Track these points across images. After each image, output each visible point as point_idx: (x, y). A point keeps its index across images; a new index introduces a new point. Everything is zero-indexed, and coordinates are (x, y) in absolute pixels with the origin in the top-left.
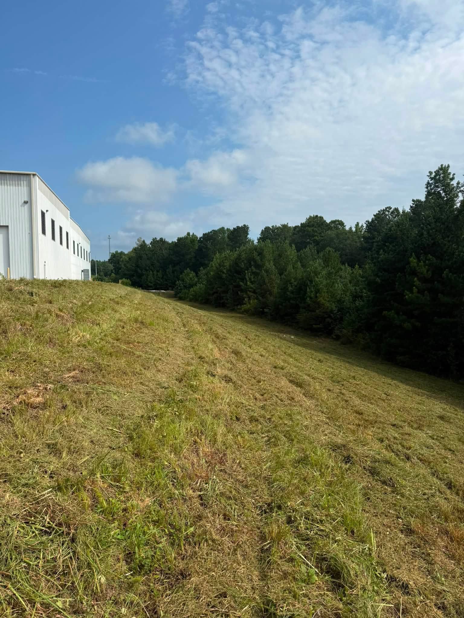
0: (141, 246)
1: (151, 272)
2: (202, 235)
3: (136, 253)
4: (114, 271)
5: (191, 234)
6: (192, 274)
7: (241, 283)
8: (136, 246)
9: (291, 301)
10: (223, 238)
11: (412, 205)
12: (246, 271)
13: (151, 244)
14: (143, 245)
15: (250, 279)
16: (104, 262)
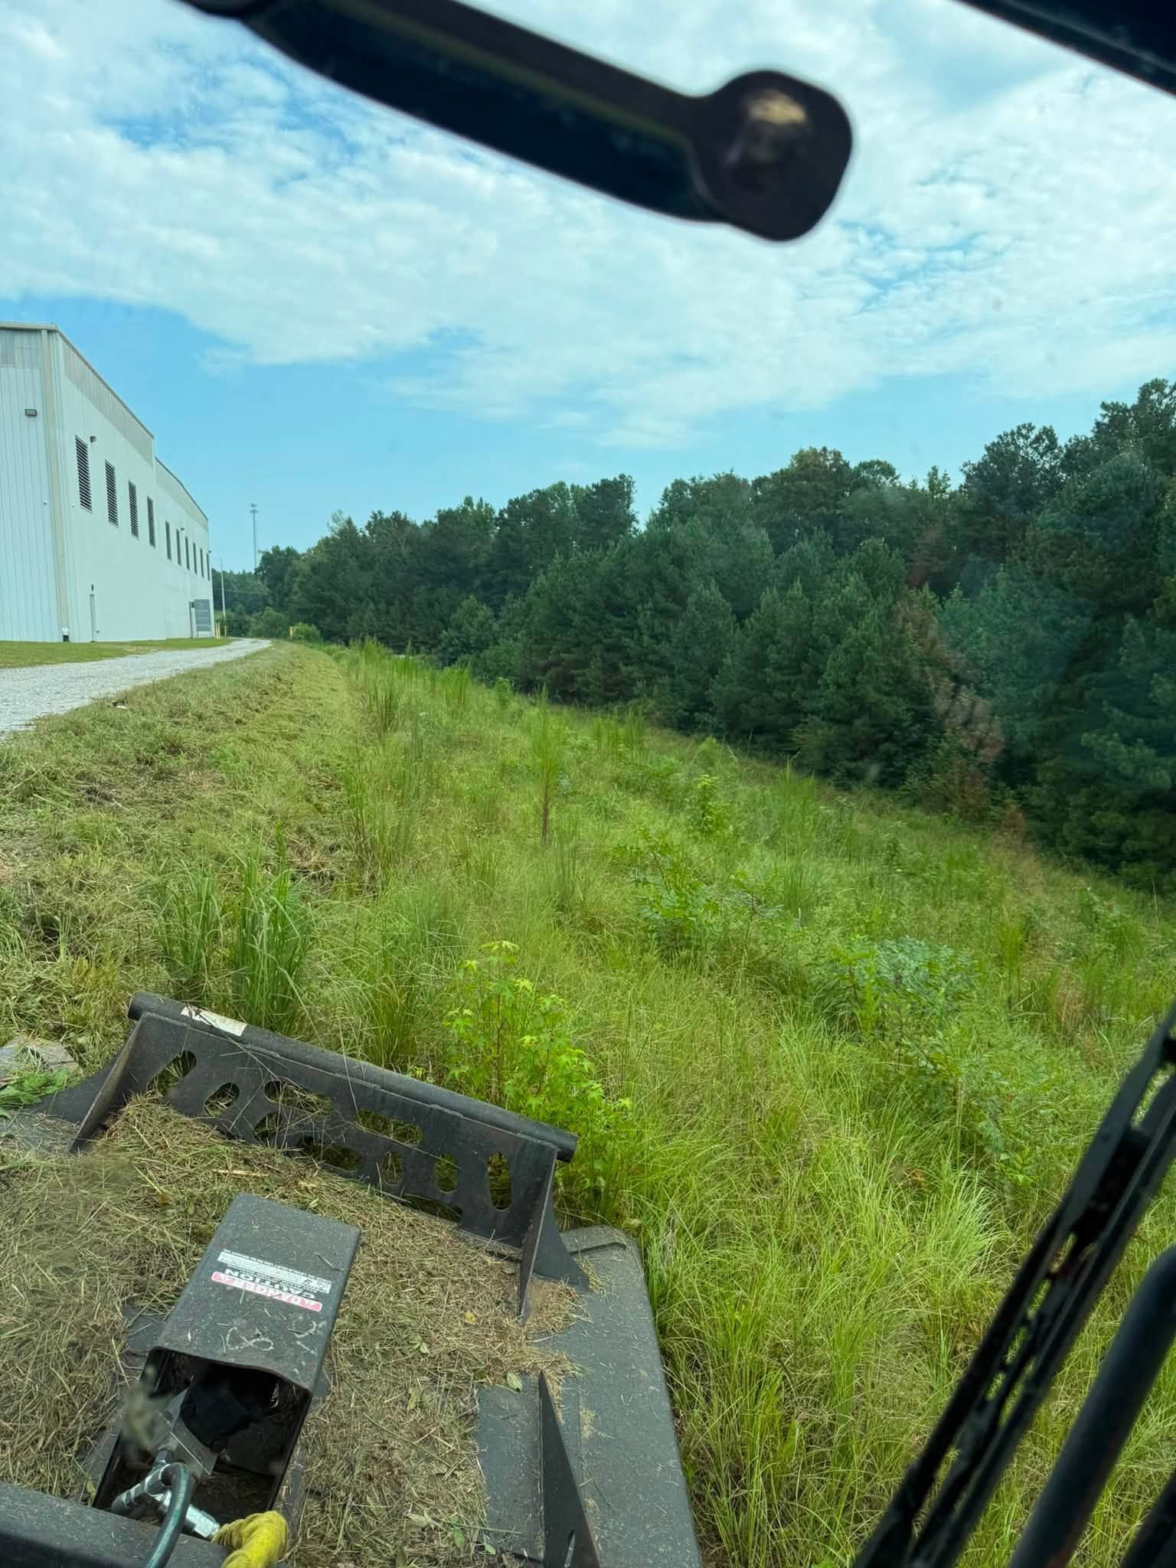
0: (342, 533)
1: (372, 606)
2: (505, 505)
3: (330, 553)
4: (270, 601)
5: (475, 502)
6: (485, 612)
7: (626, 641)
8: (329, 534)
9: (777, 694)
10: (563, 511)
11: (1100, 419)
12: (640, 607)
13: (368, 527)
14: (348, 532)
15: (651, 628)
16: (243, 577)
